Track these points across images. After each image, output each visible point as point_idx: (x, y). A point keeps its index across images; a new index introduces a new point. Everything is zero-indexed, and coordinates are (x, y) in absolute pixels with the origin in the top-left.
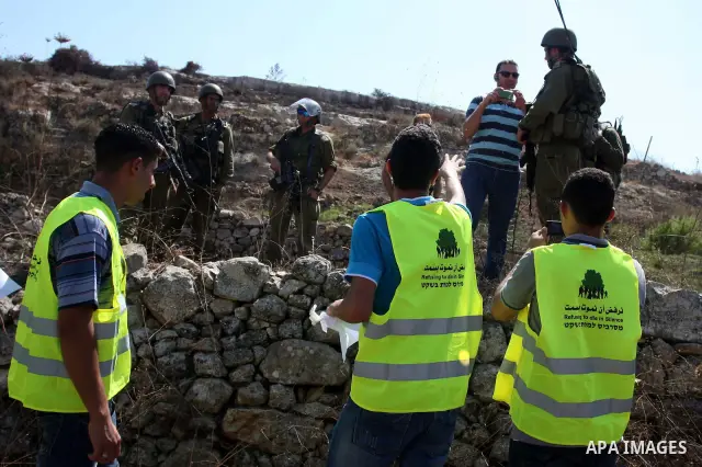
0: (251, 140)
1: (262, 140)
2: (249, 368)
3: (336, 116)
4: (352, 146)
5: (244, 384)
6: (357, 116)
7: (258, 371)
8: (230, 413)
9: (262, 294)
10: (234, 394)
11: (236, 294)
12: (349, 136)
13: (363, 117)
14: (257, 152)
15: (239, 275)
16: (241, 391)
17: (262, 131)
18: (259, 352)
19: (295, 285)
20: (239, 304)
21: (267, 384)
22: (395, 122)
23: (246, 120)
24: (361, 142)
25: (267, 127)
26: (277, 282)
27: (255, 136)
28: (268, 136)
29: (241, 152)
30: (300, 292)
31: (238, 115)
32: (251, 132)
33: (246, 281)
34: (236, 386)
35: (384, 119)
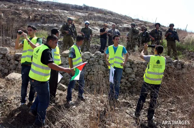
0: (55, 20)
1: (58, 20)
2: (90, 69)
3: (75, 12)
4: (81, 21)
5: (90, 72)
6: (80, 12)
7: (91, 70)
8: (88, 76)
9: (91, 58)
10: (88, 73)
11: (86, 58)
12: (80, 19)
13: (82, 12)
14: (57, 24)
15: (87, 55)
16: (90, 73)
17: (58, 18)
18: (91, 67)
19: (96, 56)
20: (87, 59)
21: (93, 71)
22: (90, 14)
23: (53, 15)
24: (83, 20)
25: (59, 17)
26: (93, 56)
27: (56, 19)
28: (60, 19)
29: (53, 24)
30: (97, 57)
31: (52, 14)
32: (55, 18)
33: (88, 56)
34: (89, 72)
35: (87, 13)
